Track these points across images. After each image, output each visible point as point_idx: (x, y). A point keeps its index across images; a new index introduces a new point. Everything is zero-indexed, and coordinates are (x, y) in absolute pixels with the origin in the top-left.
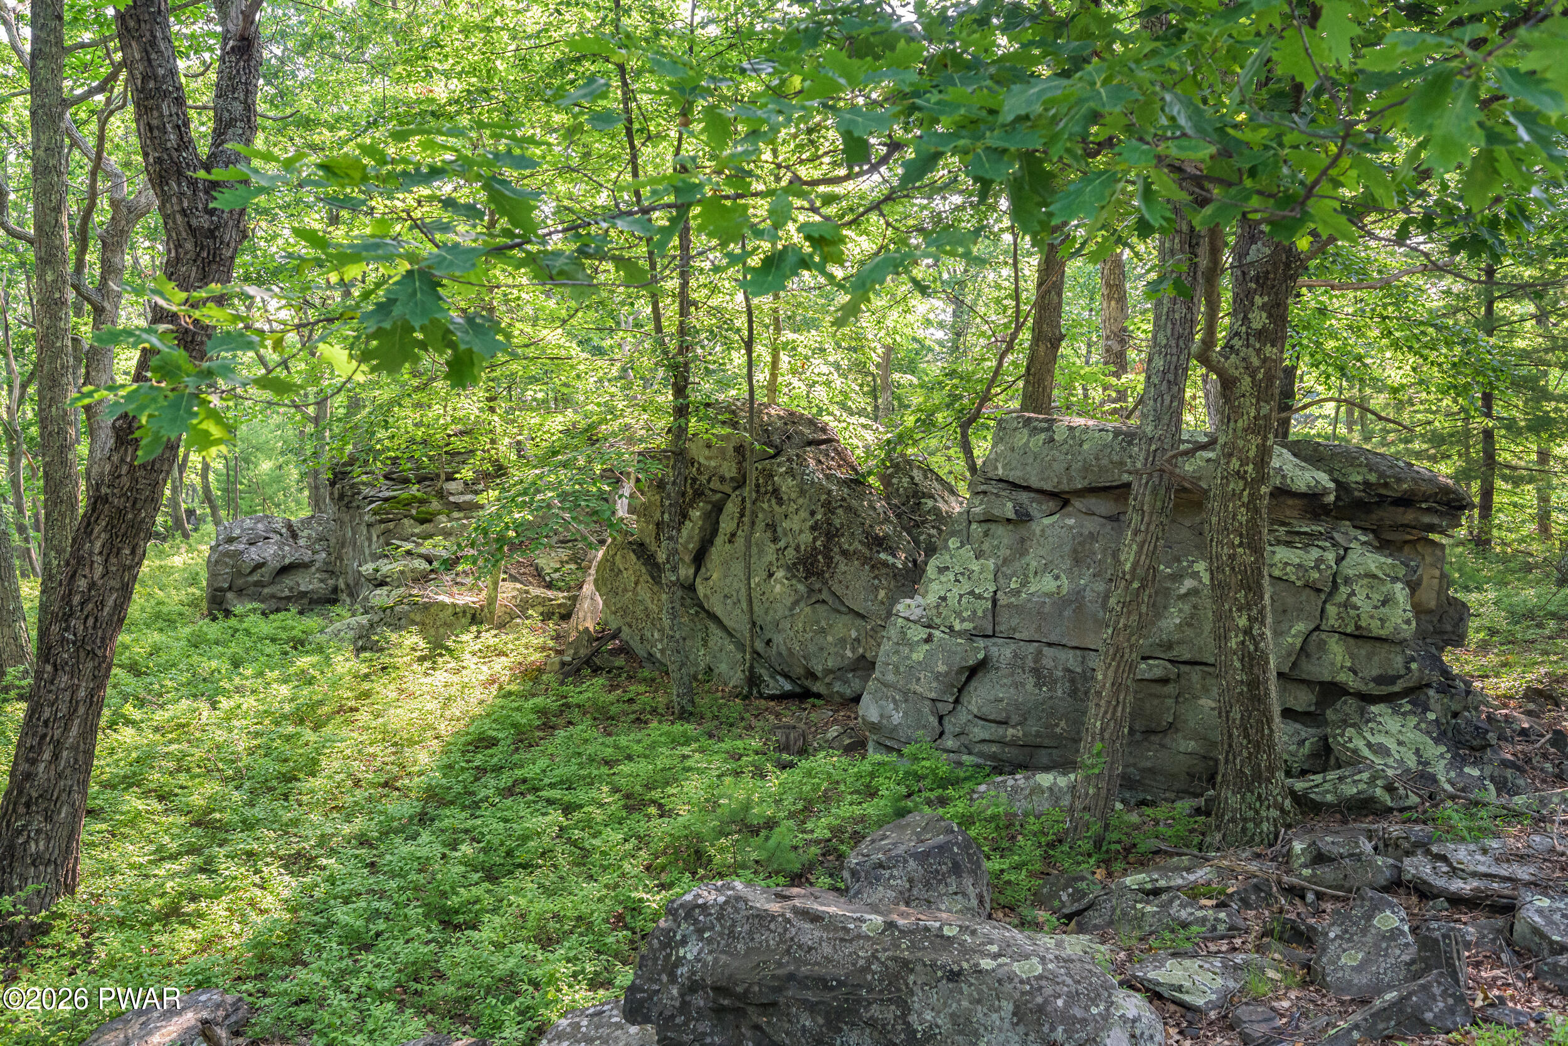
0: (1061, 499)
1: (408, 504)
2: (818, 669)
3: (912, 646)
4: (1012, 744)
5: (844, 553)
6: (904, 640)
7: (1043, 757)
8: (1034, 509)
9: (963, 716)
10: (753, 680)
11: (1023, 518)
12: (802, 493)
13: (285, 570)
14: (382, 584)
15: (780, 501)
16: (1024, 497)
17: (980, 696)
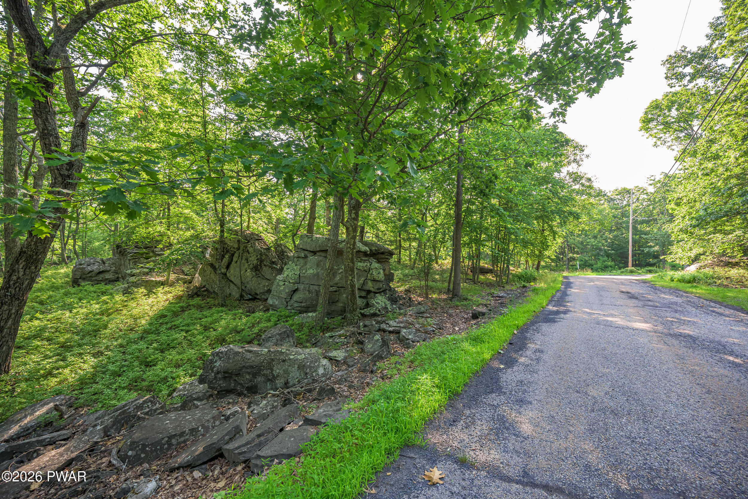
0: (314, 253)
1: (142, 254)
2: (258, 292)
3: (280, 286)
4: (304, 307)
5: (265, 265)
6: (278, 285)
7: (310, 309)
8: (308, 255)
9: (292, 302)
10: (242, 296)
11: (306, 257)
12: (254, 251)
13: (100, 273)
14: (133, 275)
15: (249, 253)
16: (306, 252)
17: (296, 297)
